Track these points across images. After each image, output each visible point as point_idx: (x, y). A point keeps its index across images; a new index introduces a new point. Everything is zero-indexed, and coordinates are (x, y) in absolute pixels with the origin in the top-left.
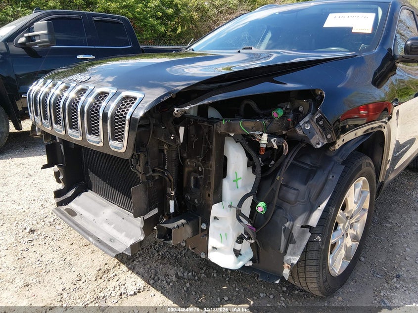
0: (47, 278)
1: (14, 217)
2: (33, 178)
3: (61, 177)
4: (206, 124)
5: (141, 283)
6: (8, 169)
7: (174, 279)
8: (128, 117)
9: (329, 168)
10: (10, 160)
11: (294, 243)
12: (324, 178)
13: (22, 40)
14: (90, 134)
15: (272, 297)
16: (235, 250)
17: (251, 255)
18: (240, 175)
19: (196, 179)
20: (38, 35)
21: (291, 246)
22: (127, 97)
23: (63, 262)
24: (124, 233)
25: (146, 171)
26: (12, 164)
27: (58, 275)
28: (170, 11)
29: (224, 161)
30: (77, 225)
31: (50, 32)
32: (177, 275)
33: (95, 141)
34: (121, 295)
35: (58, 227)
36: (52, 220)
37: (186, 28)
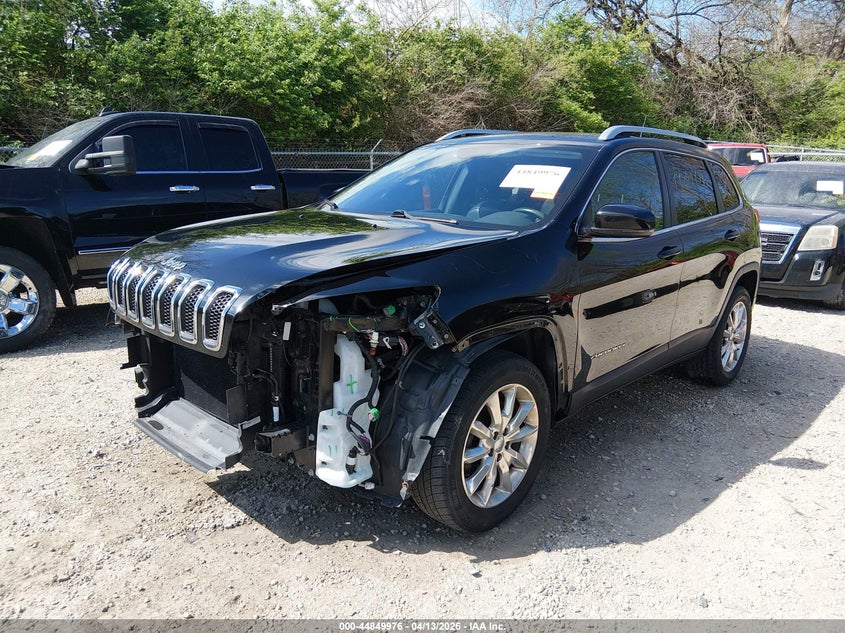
0: (122, 509)
1: (73, 437)
2: (95, 384)
3: (145, 380)
4: (312, 320)
5: (241, 515)
6: (55, 370)
7: (284, 511)
8: (223, 314)
9: (453, 371)
10: (57, 355)
11: (414, 457)
12: (446, 382)
13: (82, 163)
14: (183, 330)
15: (405, 534)
16: (347, 466)
17: (369, 474)
18: (356, 378)
19: (305, 383)
20: (109, 157)
21: (411, 460)
22: (224, 293)
23: (143, 491)
24: (220, 449)
25: (243, 372)
26: (61, 362)
27: (136, 506)
28: (338, 85)
29: (337, 362)
30: (164, 440)
31: (127, 153)
32: (289, 508)
33: (188, 338)
34: (215, 527)
35: (135, 451)
36: (127, 442)
37: (369, 119)
